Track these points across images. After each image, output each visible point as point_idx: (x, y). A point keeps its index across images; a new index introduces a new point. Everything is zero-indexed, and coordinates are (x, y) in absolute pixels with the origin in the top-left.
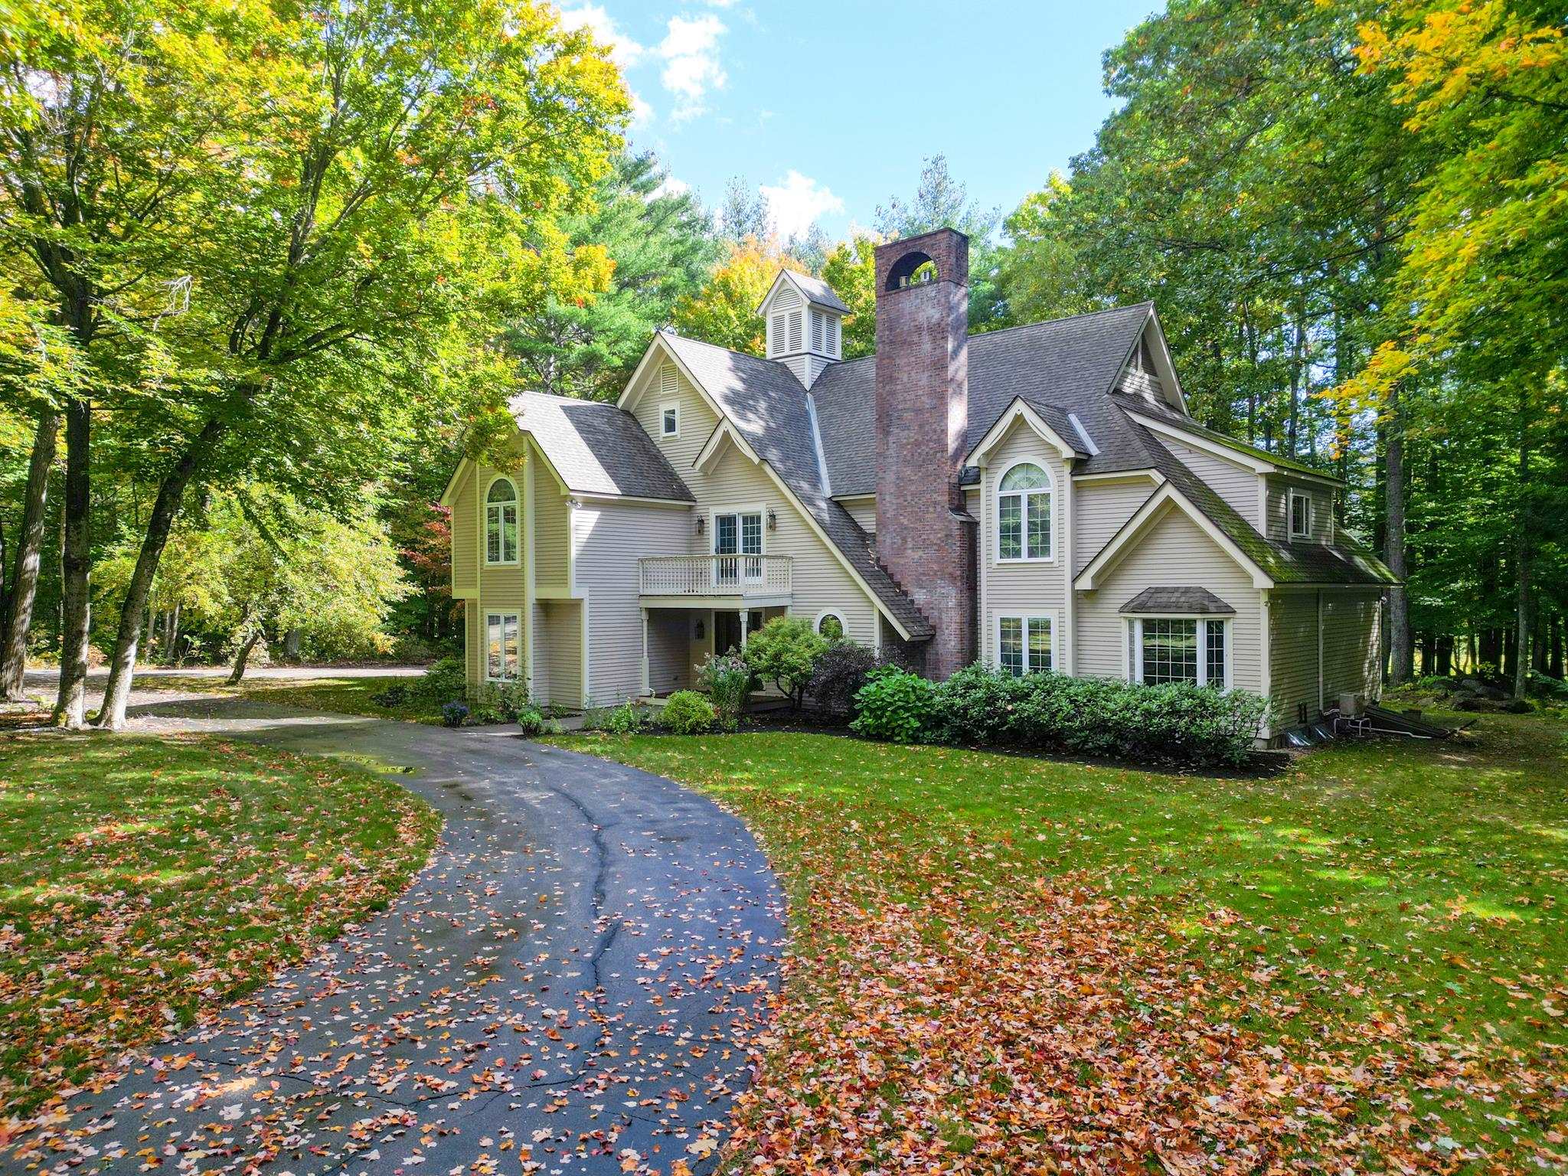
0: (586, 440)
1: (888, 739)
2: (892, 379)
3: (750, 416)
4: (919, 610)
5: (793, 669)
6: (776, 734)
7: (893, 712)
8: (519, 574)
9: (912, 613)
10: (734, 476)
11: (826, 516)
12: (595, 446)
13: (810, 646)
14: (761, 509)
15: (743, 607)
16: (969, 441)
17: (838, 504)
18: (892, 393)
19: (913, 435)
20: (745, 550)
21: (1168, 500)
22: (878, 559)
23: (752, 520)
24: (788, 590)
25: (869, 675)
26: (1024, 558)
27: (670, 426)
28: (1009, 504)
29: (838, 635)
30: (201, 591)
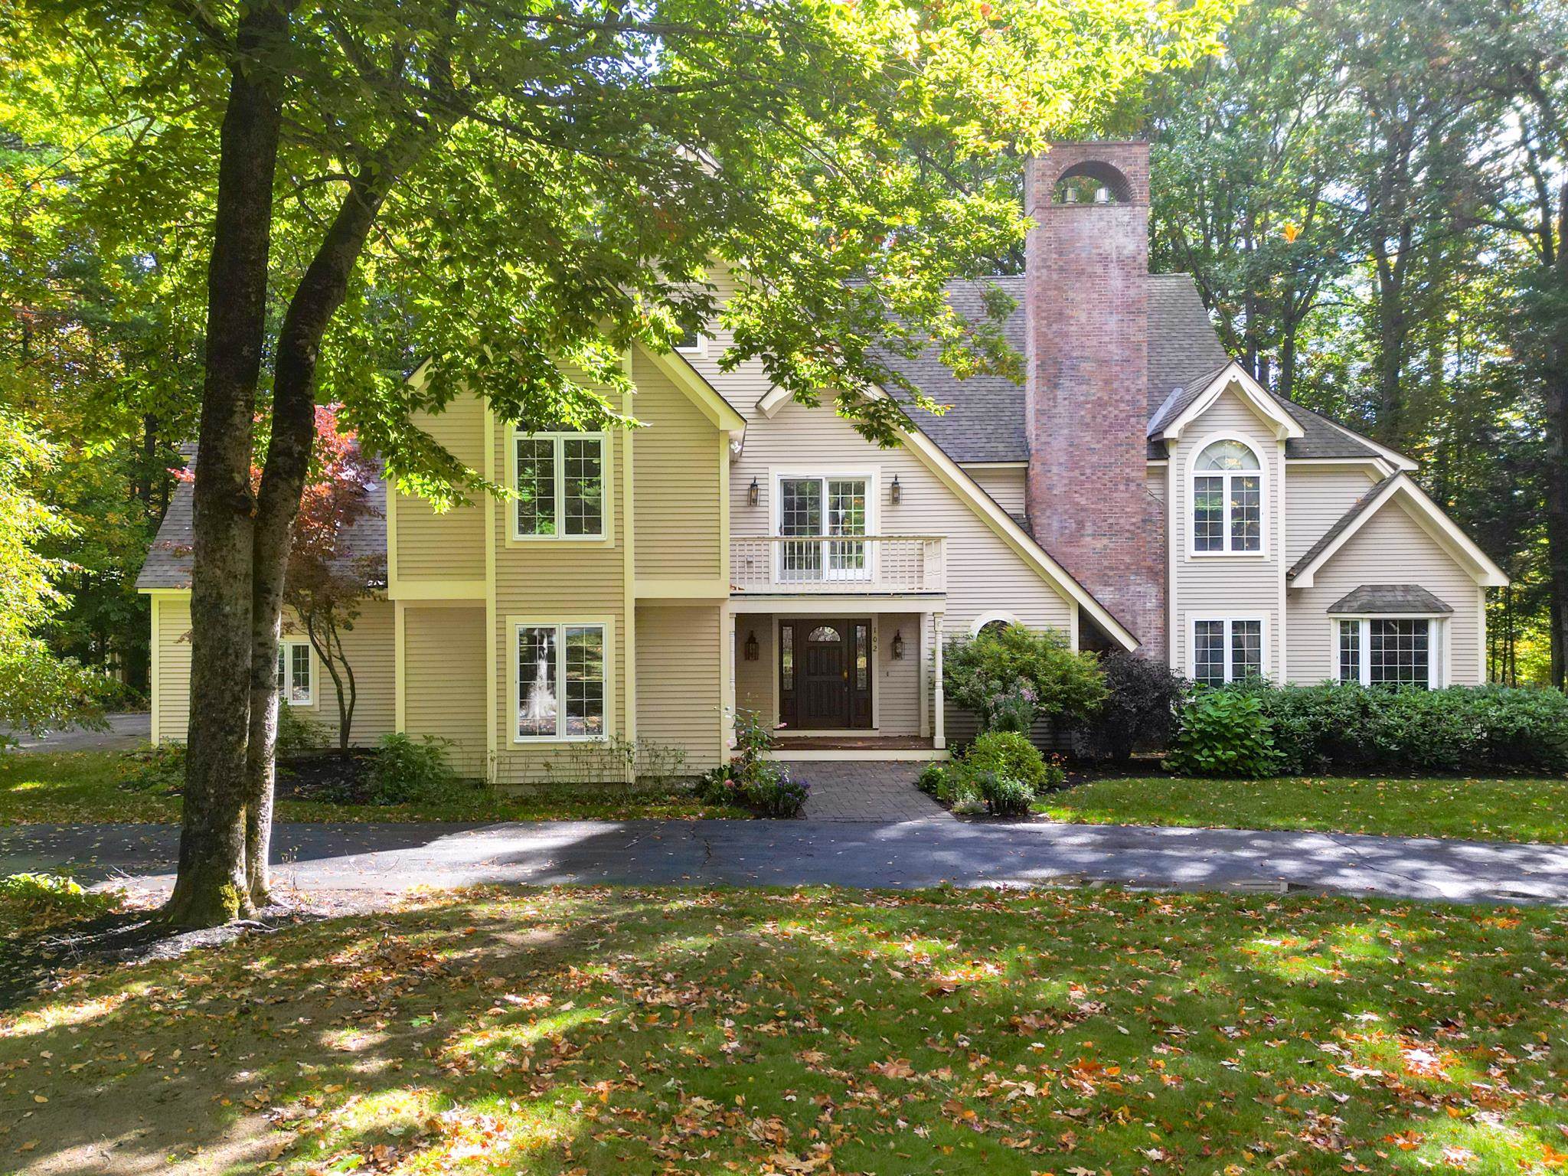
8: (607, 556)
14: (871, 474)
20: (834, 531)
21: (1401, 492)
23: (849, 488)
26: (1227, 549)
28: (1208, 485)
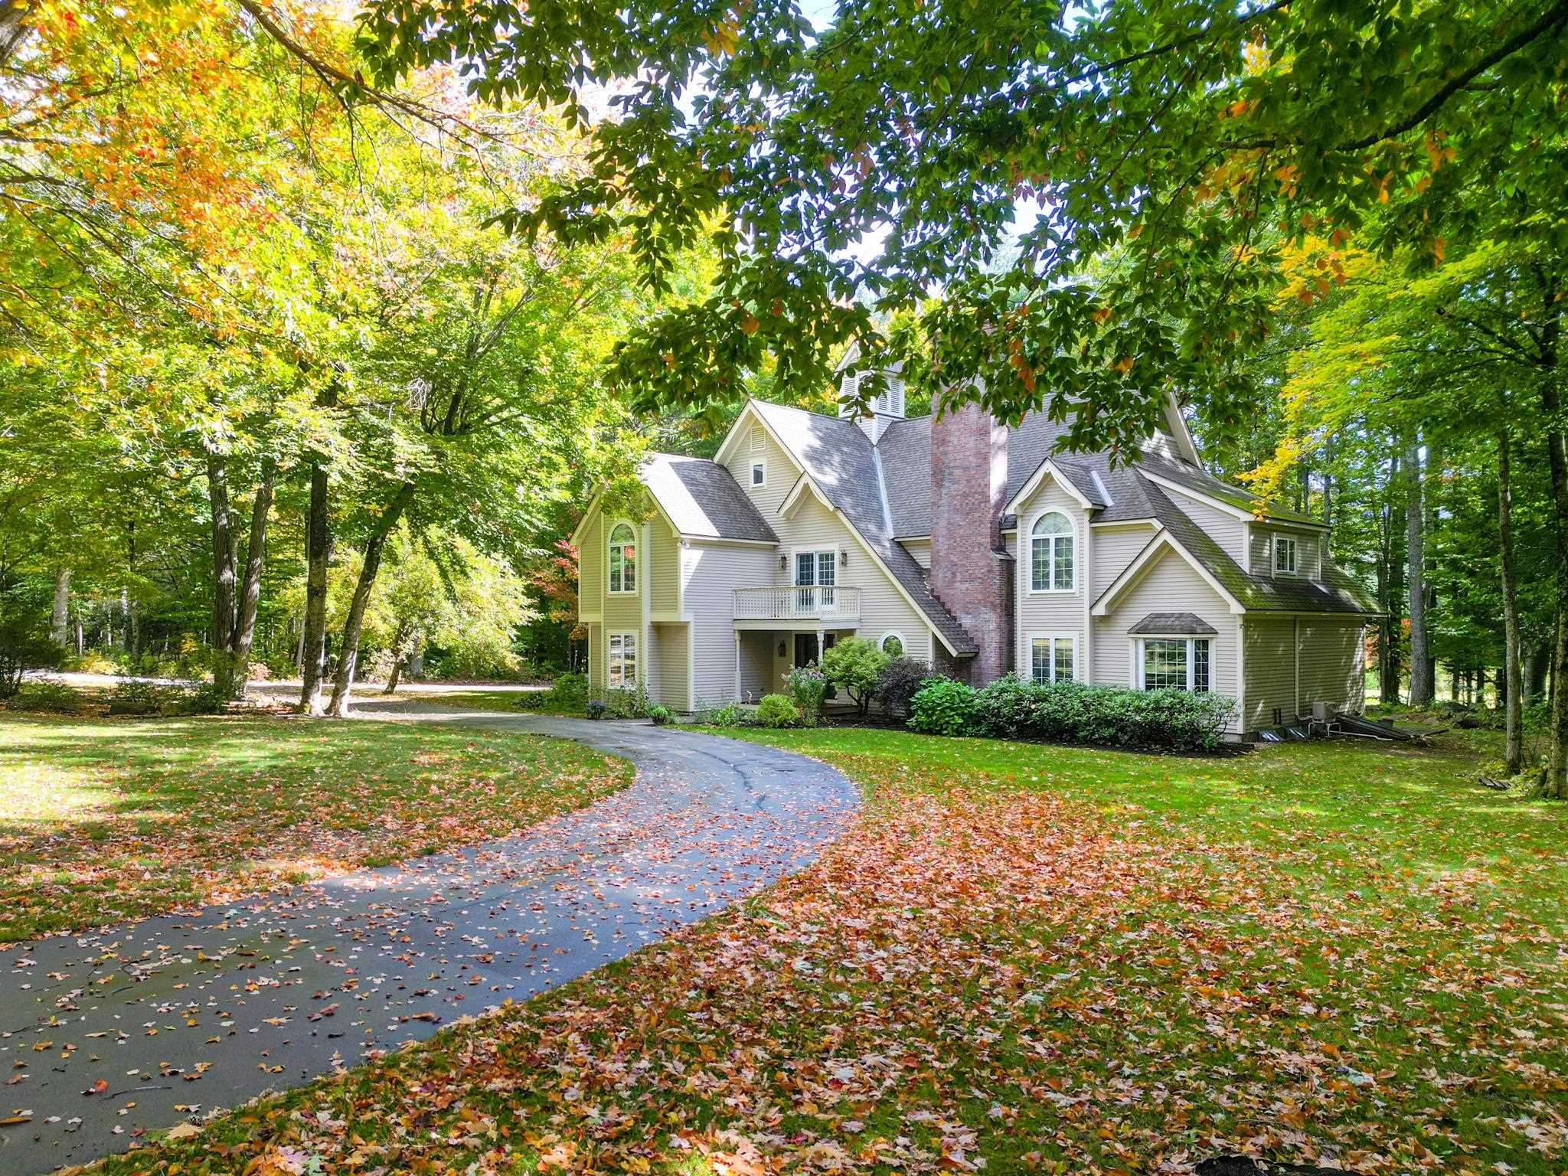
0: (691, 491)
1: (939, 733)
2: (944, 442)
3: (827, 469)
4: (966, 632)
5: (861, 678)
6: (847, 730)
7: (942, 711)
8: (637, 601)
9: (958, 633)
10: (813, 521)
11: (889, 553)
12: (698, 496)
13: (875, 660)
14: (835, 548)
15: (820, 629)
16: (1007, 494)
17: (899, 545)
18: (945, 453)
19: (962, 487)
20: (821, 582)
21: (1165, 544)
22: (932, 590)
23: (827, 557)
24: (857, 616)
25: (923, 683)
26: (1052, 588)
27: (758, 477)
28: (1040, 545)
29: (898, 651)
30: (374, 614)
